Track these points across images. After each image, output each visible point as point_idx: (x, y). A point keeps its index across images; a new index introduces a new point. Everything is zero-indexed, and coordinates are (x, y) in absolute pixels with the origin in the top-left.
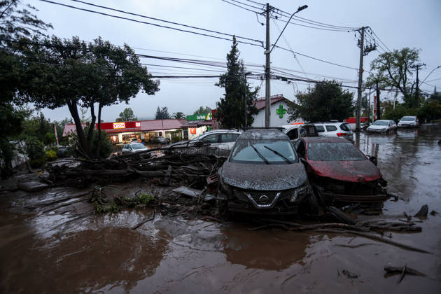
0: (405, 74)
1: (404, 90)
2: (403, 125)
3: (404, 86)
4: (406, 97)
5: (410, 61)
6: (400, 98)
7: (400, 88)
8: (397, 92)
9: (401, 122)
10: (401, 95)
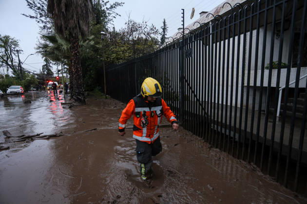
0: (11, 54)
1: (12, 67)
2: (11, 92)
3: (12, 64)
4: (15, 72)
5: (13, 46)
6: (10, 73)
7: (9, 65)
8: (8, 68)
9: (9, 90)
10: (10, 70)
